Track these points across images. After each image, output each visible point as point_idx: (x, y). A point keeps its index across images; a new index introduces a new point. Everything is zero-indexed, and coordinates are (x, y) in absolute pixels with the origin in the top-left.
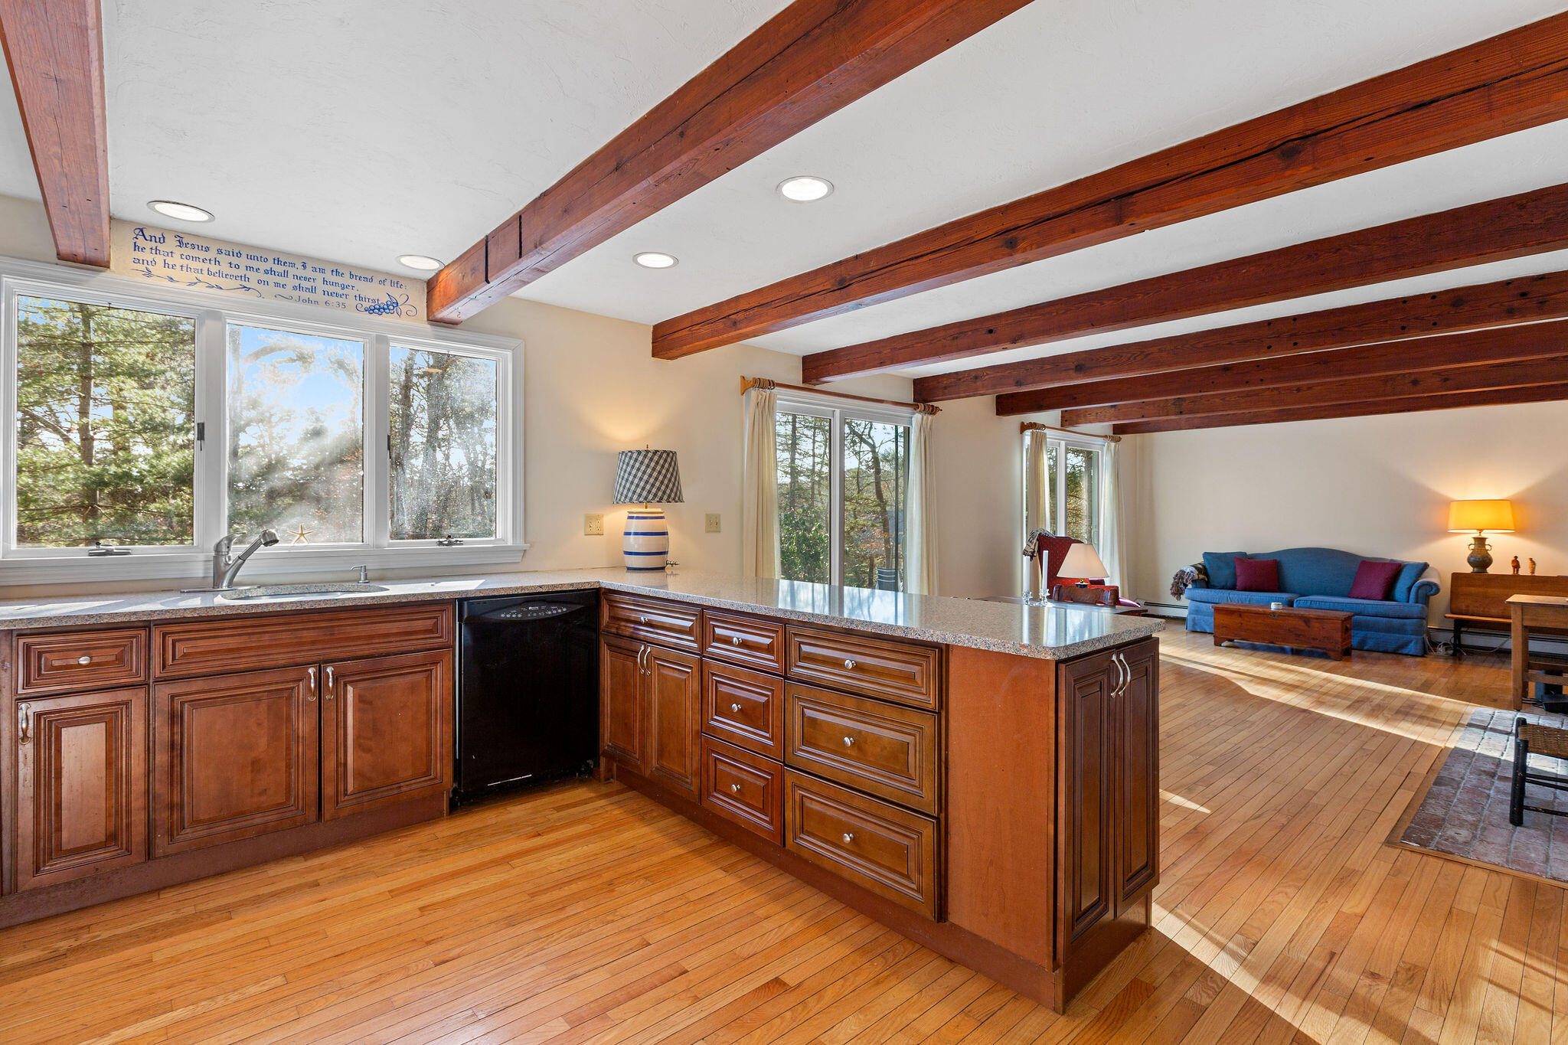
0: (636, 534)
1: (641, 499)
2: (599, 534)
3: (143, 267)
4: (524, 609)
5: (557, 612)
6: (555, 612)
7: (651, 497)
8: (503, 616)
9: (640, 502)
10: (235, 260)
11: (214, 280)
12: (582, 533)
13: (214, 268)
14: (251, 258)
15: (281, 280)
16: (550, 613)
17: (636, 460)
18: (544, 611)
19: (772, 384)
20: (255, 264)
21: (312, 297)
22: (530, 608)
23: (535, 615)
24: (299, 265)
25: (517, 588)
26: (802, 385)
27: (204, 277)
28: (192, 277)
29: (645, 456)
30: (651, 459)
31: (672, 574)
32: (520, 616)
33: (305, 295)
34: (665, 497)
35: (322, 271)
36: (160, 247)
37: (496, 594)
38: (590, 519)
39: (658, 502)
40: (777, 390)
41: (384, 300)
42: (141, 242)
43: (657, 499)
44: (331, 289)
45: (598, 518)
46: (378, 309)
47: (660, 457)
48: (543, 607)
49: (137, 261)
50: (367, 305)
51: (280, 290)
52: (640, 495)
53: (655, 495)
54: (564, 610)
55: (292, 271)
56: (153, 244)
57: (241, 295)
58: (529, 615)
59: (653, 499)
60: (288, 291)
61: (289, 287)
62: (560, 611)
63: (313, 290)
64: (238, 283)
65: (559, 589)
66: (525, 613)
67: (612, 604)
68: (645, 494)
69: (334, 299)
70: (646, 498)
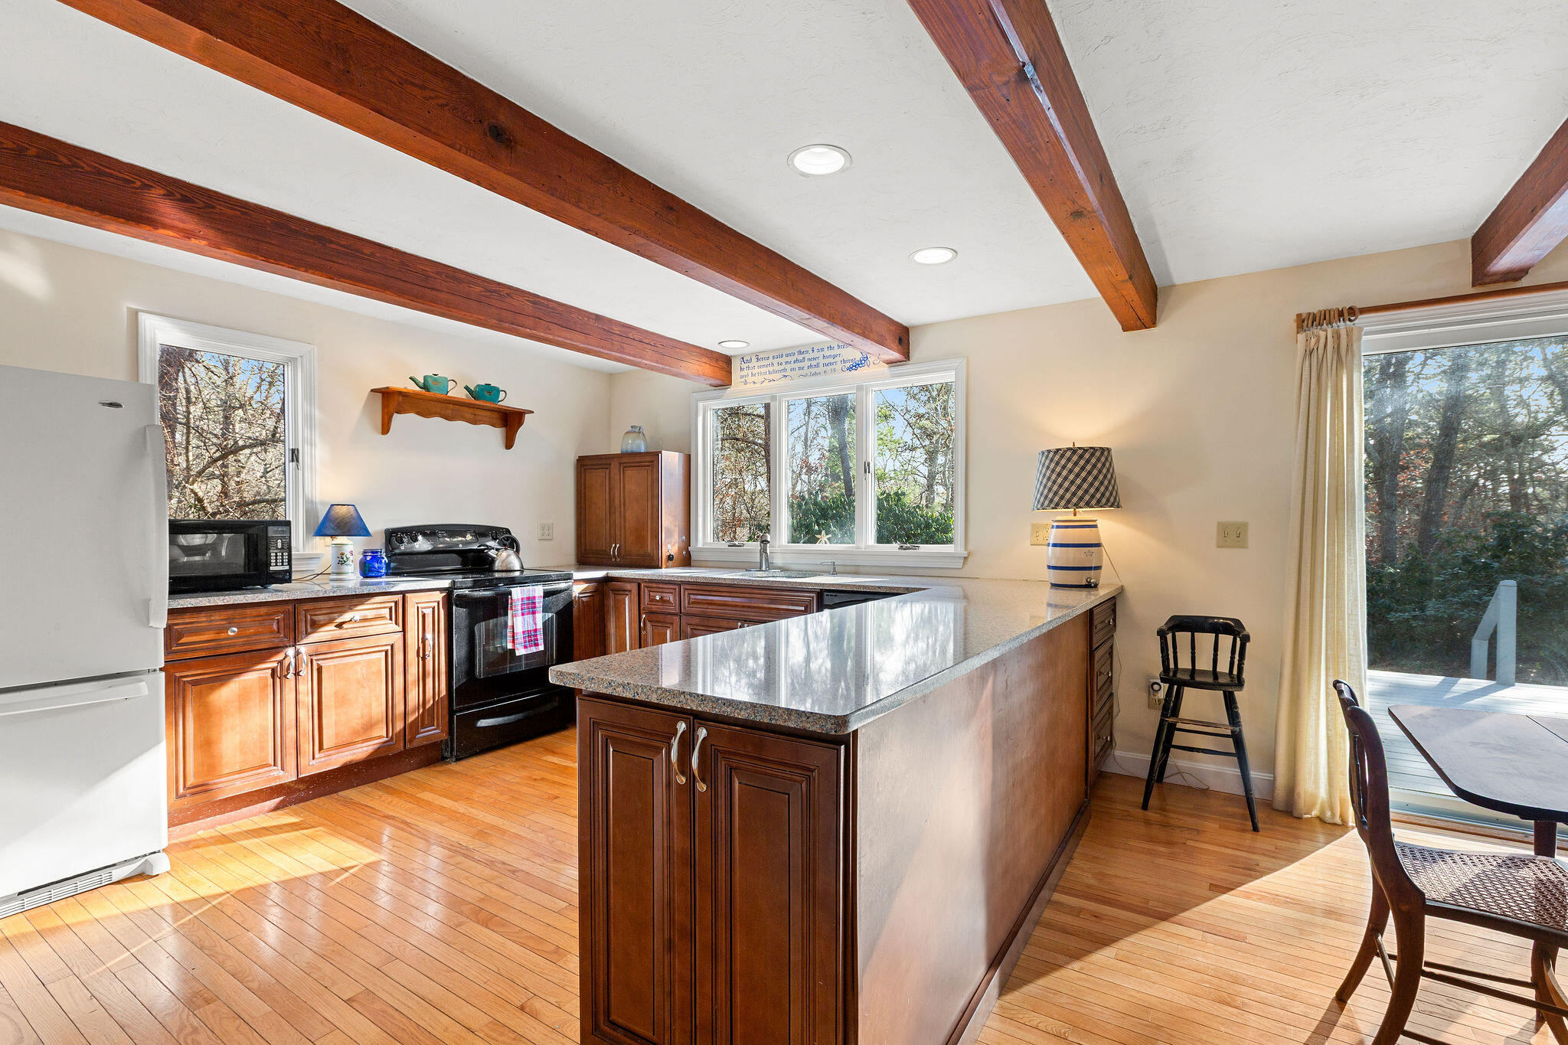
3: (743, 380)
10: (780, 360)
11: (771, 377)
12: (1028, 543)
13: (771, 369)
14: (787, 356)
15: (801, 365)
19: (1353, 312)
20: (789, 359)
21: (817, 370)
24: (810, 351)
26: (1468, 292)
27: (768, 376)
28: (761, 378)
33: (813, 370)
34: (1063, 503)
35: (822, 350)
36: (751, 365)
39: (1053, 508)
40: (1362, 319)
41: (858, 356)
42: (744, 366)
43: (1052, 505)
44: (827, 361)
46: (855, 366)
49: (742, 377)
50: (848, 365)
51: (802, 372)
55: (807, 356)
56: (747, 365)
57: (787, 381)
59: (1048, 506)
60: (806, 371)
61: (806, 368)
63: (817, 366)
64: (780, 375)
68: (1041, 500)
69: (830, 367)
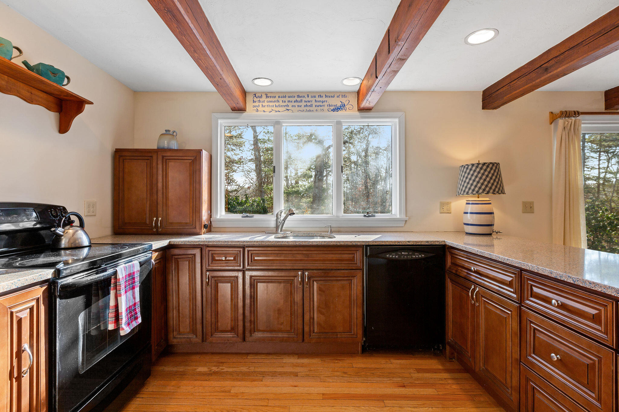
0: (471, 213)
1: (474, 193)
2: (448, 213)
3: (255, 108)
4: (400, 253)
5: (419, 257)
6: (417, 256)
7: (481, 191)
8: (388, 256)
9: (474, 194)
10: (284, 99)
11: (277, 109)
12: (439, 212)
13: (277, 104)
14: (289, 97)
15: (300, 104)
16: (414, 257)
17: (471, 170)
18: (411, 255)
19: (577, 113)
20: (290, 99)
21: (311, 108)
22: (403, 253)
23: (405, 257)
24: (306, 96)
25: (395, 242)
26: (604, 111)
27: (274, 108)
28: (270, 109)
29: (477, 167)
30: (481, 169)
31: (497, 238)
32: (397, 257)
33: (308, 108)
34: (491, 191)
35: (315, 97)
36: (261, 100)
37: (384, 244)
38: (442, 204)
39: (486, 194)
40: (581, 117)
41: (339, 104)
42: (255, 99)
43: (485, 192)
44: (318, 104)
45: (448, 204)
46: (337, 109)
47: (488, 167)
48: (410, 253)
49: (254, 106)
50: (332, 108)
51: (299, 108)
52: (473, 190)
53: (484, 190)
54: (423, 256)
55: (304, 99)
56: (259, 99)
57: (286, 113)
58: (402, 257)
59: (483, 192)
60: (303, 108)
61: (303, 106)
62: (420, 256)
63: (311, 106)
64: (284, 108)
65: (420, 244)
66: (400, 256)
67: (453, 256)
68: (477, 189)
69: (320, 108)
70: (477, 192)
